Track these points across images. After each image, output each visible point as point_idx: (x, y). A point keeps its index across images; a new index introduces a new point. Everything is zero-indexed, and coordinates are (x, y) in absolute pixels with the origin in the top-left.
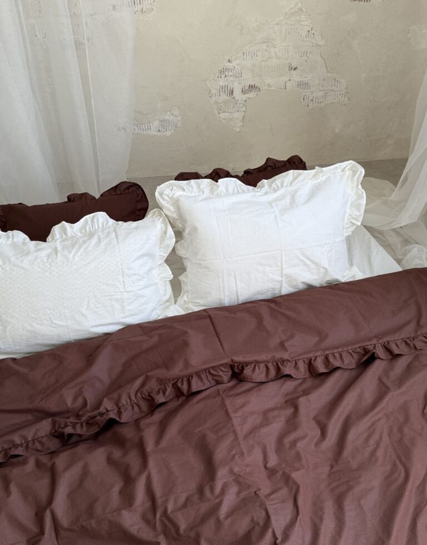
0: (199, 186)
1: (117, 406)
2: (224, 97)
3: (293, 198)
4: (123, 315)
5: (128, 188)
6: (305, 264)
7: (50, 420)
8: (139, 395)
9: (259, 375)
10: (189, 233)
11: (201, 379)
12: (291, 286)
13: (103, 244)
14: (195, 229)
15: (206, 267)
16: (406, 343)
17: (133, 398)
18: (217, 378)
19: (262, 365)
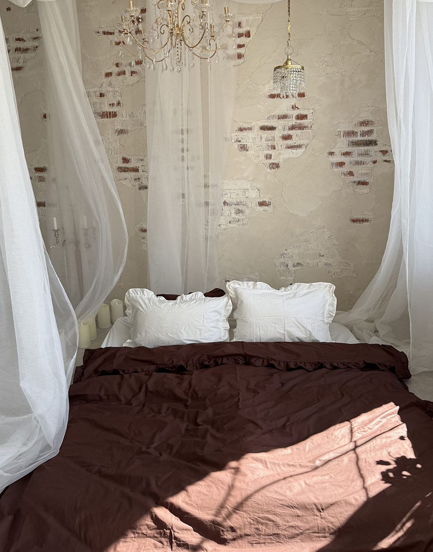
0: (248, 284)
1: (186, 364)
2: (283, 268)
3: (295, 295)
4: (200, 337)
5: (218, 291)
6: (298, 327)
7: (156, 366)
8: (197, 361)
9: (259, 363)
10: (240, 304)
11: (229, 360)
12: (291, 339)
13: (197, 303)
14: (242, 302)
15: (245, 321)
16: (343, 364)
17: (195, 363)
18: (237, 361)
19: (261, 360)
